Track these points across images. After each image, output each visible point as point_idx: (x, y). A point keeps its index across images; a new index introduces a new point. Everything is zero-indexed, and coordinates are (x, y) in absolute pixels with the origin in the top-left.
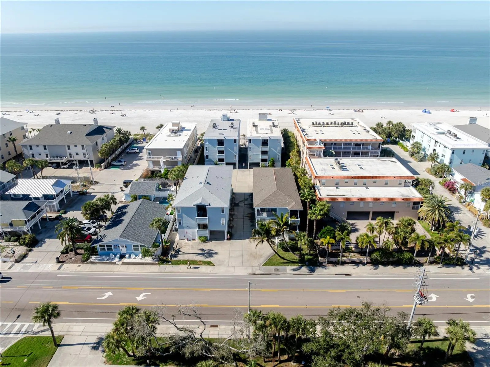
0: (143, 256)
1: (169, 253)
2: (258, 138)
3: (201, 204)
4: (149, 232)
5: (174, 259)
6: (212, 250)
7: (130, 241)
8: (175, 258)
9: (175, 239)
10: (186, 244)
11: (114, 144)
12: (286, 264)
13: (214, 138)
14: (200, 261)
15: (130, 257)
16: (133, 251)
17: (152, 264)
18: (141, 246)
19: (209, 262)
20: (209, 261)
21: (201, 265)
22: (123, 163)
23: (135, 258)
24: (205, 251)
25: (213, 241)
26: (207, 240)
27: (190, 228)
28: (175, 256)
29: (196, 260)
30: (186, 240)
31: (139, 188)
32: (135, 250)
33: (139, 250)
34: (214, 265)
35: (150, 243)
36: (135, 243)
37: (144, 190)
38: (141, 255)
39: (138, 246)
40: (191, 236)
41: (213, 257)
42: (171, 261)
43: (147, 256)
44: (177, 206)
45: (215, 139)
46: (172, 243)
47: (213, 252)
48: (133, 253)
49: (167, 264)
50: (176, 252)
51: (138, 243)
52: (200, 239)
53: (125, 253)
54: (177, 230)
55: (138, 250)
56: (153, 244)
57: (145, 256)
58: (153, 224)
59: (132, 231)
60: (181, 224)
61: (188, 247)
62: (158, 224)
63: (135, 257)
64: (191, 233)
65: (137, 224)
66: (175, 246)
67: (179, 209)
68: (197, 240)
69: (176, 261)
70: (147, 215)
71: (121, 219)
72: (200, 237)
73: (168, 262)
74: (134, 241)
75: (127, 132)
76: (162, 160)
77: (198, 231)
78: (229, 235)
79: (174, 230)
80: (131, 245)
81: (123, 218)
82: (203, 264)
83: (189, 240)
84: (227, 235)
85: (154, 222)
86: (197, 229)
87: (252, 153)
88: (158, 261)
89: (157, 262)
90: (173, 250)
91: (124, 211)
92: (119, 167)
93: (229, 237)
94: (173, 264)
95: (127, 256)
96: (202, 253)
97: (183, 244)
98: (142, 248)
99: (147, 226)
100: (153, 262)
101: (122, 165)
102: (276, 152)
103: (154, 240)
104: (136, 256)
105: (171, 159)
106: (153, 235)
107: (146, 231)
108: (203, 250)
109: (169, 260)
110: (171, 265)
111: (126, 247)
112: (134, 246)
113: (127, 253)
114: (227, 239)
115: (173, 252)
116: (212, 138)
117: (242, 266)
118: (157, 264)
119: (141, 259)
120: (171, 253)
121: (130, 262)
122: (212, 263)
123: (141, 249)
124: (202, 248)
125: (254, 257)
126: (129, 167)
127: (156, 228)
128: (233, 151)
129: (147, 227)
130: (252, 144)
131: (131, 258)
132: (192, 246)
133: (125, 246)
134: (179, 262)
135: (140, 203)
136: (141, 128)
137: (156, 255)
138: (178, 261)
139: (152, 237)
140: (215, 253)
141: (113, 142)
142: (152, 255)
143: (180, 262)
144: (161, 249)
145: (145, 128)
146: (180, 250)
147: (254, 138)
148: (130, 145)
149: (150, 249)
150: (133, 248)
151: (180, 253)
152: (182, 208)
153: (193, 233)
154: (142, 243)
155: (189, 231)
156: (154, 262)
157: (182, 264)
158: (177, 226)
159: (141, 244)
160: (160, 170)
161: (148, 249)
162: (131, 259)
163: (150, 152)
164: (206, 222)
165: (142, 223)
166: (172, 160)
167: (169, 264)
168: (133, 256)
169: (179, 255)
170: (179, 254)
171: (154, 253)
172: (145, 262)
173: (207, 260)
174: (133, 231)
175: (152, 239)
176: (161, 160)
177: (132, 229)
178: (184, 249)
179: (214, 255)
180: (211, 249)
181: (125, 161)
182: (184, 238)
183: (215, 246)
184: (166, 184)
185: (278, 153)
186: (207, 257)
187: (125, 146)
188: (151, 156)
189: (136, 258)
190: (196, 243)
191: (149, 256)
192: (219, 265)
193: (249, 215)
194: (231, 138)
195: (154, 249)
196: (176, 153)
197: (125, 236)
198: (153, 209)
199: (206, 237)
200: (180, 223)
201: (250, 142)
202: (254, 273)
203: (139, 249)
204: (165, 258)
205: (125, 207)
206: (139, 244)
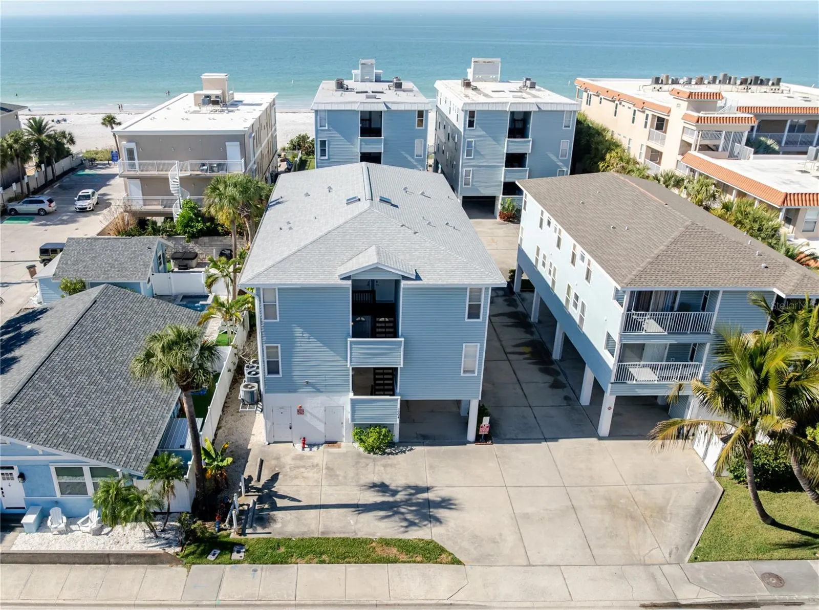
0: (103, 519)
1: (228, 506)
2: (499, 108)
3: (376, 269)
4: (130, 406)
5: (255, 534)
6: (427, 489)
7: (40, 449)
8: (259, 530)
9: (247, 441)
10: (299, 463)
11: (16, 146)
12: (794, 553)
13: (348, 107)
14: (386, 543)
15: (41, 524)
16: (58, 495)
17: (152, 559)
18: (95, 472)
19: (428, 543)
20: (427, 537)
21: (395, 561)
22: (45, 206)
23: (67, 531)
24: (394, 493)
25: (420, 450)
26: (391, 444)
27: (319, 391)
28: (262, 520)
29: (361, 535)
30: (299, 446)
31: (93, 259)
32: (64, 488)
33: (85, 493)
34: (459, 562)
35: (137, 459)
36: (66, 458)
37: (112, 266)
38: (94, 515)
39: (78, 472)
40: (321, 427)
41: (438, 520)
42: (241, 545)
43: (126, 520)
44: (263, 281)
45: (354, 111)
46: (241, 456)
47: (430, 496)
48: (57, 503)
49: (227, 557)
50: (261, 500)
51: (78, 457)
52: (362, 441)
53: (23, 505)
54: (260, 399)
55: (81, 489)
56: (154, 462)
57: (115, 520)
58: (149, 355)
59: (52, 404)
60: (277, 372)
61: (312, 474)
62: (175, 359)
63: (67, 525)
64: (320, 414)
65: (80, 372)
66: (251, 470)
67: (269, 298)
68: (349, 445)
69: (268, 541)
70: (123, 342)
71: (9, 356)
72: (361, 431)
73: (228, 547)
74: (57, 446)
75: (64, 133)
76: (175, 173)
77: (352, 400)
78: (486, 421)
79: (248, 399)
80: (47, 466)
81: (16, 353)
82: (403, 557)
83: (311, 446)
84: (480, 421)
85: (157, 347)
86: (351, 395)
87: (473, 163)
88: (181, 544)
89: (172, 551)
90: (248, 489)
91: (26, 328)
92: (31, 220)
93: (484, 431)
94: (256, 558)
95: (29, 519)
96: (383, 503)
97: (288, 460)
98: (99, 480)
99: (123, 384)
100: (155, 548)
101: (42, 213)
102: (554, 158)
103: (157, 443)
104: (72, 518)
105: (205, 171)
106: (150, 424)
107: (119, 403)
108: (382, 488)
109: (234, 536)
110: (246, 565)
111: (22, 476)
112: (60, 472)
113: (32, 504)
114: (480, 439)
115: (245, 500)
116: (342, 107)
117: (595, 562)
118: (172, 560)
119: (98, 532)
120: (237, 503)
121: (43, 549)
122: (443, 550)
123: (96, 486)
124: (377, 479)
125: (632, 517)
126: (65, 218)
127: (167, 376)
128: (412, 156)
129: (125, 389)
130: (477, 131)
131: (47, 529)
132: (327, 468)
133: (16, 473)
134: (283, 550)
135: (93, 297)
136: (104, 119)
137: (166, 515)
138: (279, 544)
139: (148, 429)
140: (446, 503)
141: (11, 141)
142: (148, 517)
143: (288, 547)
144: (193, 481)
145: (117, 121)
146: (279, 487)
147: (486, 108)
148: (72, 170)
149: (143, 485)
150: (56, 480)
151: (280, 503)
152: (285, 291)
153: (331, 412)
154: (97, 456)
155: (314, 403)
156: (158, 550)
157: (301, 556)
158: (257, 381)
159: (95, 463)
160: (167, 210)
161: (129, 489)
162: (48, 535)
163: (132, 145)
164: (397, 360)
165: (101, 372)
166: (208, 174)
167: (235, 556)
168: (57, 520)
169: (278, 514)
170: (274, 507)
171: (158, 503)
172: (115, 549)
173: (415, 534)
174: (56, 400)
175: (146, 440)
176: (170, 174)
177: (51, 393)
178: (296, 482)
179: (441, 513)
180: (421, 484)
181: (50, 201)
182: (286, 435)
183: (431, 467)
184: (191, 256)
185: (560, 163)
186: (412, 524)
187: (58, 172)
188: (136, 162)
189: (73, 527)
190: (345, 455)
191: (136, 520)
192: (484, 560)
193: (527, 349)
194: (408, 107)
195: (159, 485)
196: (225, 150)
197: (16, 426)
198: (147, 322)
199: (390, 428)
200: (273, 368)
201: (471, 124)
202: (671, 600)
203: (84, 485)
204: (211, 527)
205: (33, 316)
206: (87, 463)
